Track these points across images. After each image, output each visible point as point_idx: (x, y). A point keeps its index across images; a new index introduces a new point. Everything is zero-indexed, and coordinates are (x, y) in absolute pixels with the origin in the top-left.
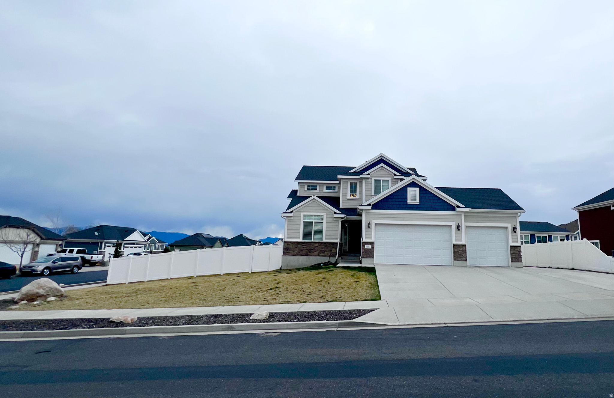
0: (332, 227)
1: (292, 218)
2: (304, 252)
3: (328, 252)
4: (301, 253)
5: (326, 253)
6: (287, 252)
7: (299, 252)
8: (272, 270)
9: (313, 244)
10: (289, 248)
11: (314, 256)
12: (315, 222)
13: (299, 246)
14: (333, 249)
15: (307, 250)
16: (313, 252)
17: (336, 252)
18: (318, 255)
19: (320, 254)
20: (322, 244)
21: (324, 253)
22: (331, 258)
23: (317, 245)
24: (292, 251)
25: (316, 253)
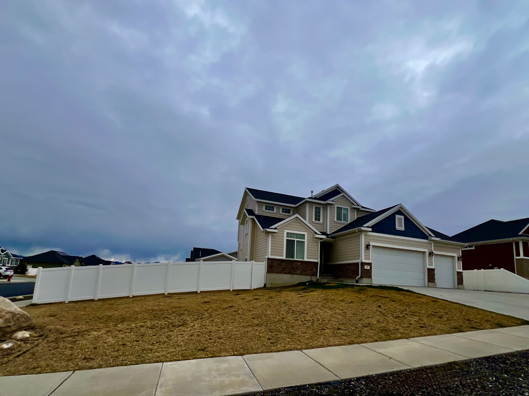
0: (312, 246)
1: (276, 235)
2: (287, 271)
3: (309, 271)
4: (285, 271)
5: (307, 272)
6: (272, 270)
7: (283, 271)
8: (255, 287)
9: (296, 262)
10: (273, 266)
11: (297, 274)
12: (297, 241)
13: (283, 264)
14: (314, 269)
15: (290, 268)
16: (296, 271)
17: (316, 271)
18: (301, 274)
19: (302, 273)
20: (304, 263)
21: (305, 272)
22: (313, 277)
23: (299, 264)
24: (276, 269)
25: (299, 272)
